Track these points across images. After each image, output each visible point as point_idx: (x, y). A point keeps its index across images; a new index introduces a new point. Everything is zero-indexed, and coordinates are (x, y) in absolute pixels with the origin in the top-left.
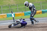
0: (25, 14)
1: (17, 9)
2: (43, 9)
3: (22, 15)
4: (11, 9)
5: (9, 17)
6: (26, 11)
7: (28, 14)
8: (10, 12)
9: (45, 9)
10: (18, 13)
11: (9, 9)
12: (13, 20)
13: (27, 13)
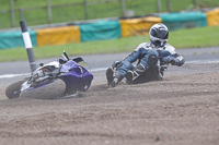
0: (82, 31)
1: (46, 8)
2: (170, 11)
3: (69, 41)
4: (19, 10)
5: (9, 46)
6: (86, 18)
7: (98, 35)
8: (12, 27)
9: (177, 12)
10: (49, 27)
11: (10, 11)
12: (28, 64)
13: (92, 29)
